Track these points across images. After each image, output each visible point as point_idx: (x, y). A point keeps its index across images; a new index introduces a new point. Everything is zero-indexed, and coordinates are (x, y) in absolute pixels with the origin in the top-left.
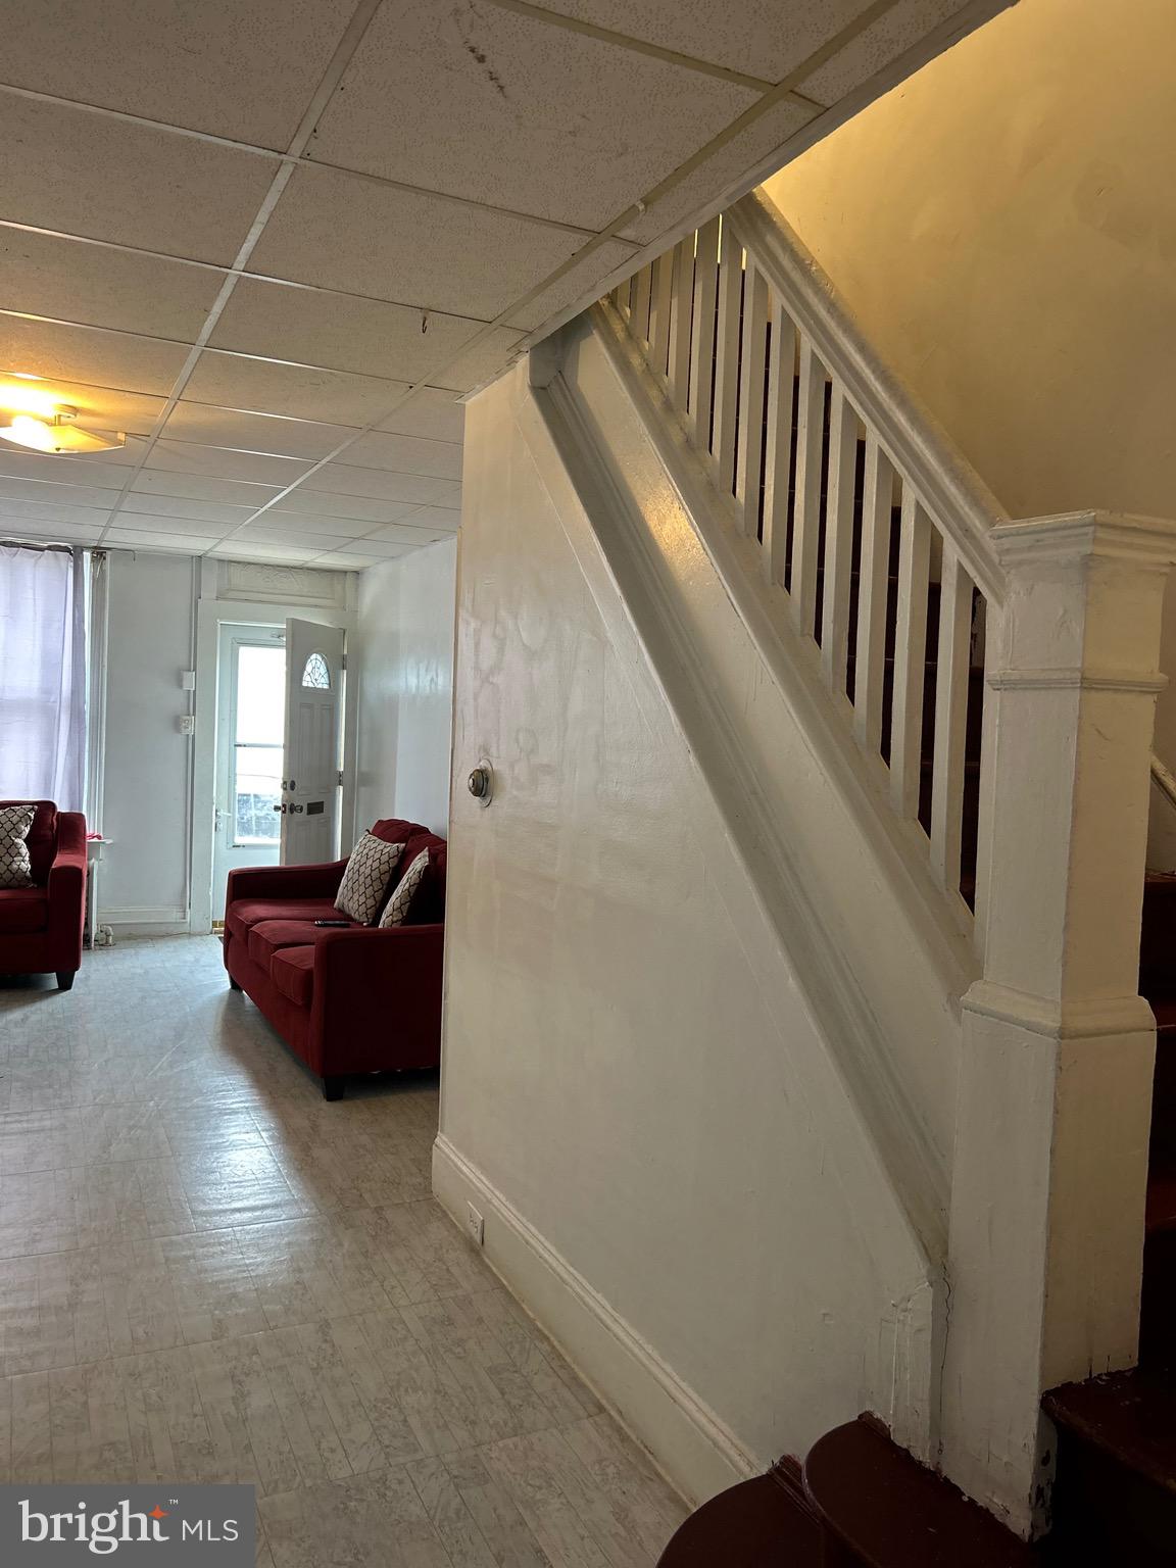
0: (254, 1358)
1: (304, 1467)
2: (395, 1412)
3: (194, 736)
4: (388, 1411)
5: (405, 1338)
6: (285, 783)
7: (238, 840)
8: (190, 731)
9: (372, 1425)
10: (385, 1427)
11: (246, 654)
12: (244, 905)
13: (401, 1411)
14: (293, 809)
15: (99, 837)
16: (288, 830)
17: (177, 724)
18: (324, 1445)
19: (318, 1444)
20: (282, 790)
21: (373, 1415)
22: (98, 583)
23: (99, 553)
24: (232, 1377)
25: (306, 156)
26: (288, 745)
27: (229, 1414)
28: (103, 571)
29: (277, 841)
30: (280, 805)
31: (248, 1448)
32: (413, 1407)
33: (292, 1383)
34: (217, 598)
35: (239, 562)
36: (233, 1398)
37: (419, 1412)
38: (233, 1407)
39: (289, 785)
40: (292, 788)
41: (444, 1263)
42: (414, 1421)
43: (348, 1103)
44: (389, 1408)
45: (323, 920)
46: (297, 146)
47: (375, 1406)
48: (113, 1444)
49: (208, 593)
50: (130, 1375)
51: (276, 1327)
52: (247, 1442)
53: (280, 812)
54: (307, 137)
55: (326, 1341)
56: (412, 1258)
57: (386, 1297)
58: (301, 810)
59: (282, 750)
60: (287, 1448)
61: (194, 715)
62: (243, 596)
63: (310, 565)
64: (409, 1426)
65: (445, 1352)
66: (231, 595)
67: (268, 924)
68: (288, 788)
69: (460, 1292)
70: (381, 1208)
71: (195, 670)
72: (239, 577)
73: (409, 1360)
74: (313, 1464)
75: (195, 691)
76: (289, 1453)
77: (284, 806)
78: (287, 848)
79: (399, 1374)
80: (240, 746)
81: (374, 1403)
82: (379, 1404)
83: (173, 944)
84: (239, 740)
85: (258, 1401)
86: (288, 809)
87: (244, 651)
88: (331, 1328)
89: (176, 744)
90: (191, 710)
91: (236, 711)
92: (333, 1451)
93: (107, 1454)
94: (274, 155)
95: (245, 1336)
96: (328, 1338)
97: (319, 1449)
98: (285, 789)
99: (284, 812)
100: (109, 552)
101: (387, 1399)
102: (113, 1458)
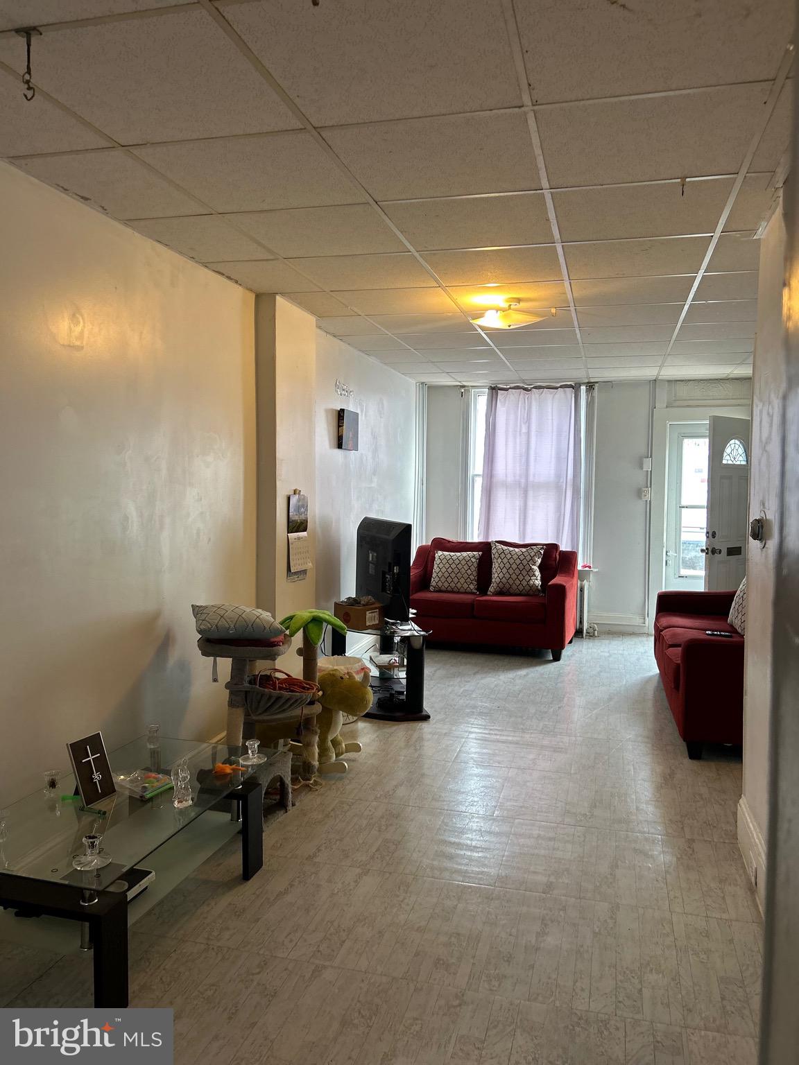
0: (561, 913)
1: (559, 993)
2: (636, 981)
3: (650, 501)
4: (632, 978)
5: (668, 935)
6: (708, 533)
7: (684, 572)
8: (648, 498)
9: (616, 984)
10: (624, 988)
11: (688, 443)
12: (664, 616)
13: (641, 982)
14: (714, 551)
15: (590, 567)
16: (709, 566)
17: (639, 493)
18: (578, 984)
19: (575, 982)
20: (705, 537)
21: (620, 977)
22: (590, 405)
23: (591, 386)
24: (543, 920)
25: (535, 103)
26: (709, 506)
27: (530, 941)
28: (593, 397)
29: (702, 573)
30: (705, 548)
31: (532, 967)
32: (650, 983)
33: (577, 937)
34: (667, 407)
35: (683, 381)
36: (537, 932)
37: (653, 988)
38: (535, 938)
39: (711, 534)
40: (714, 535)
41: (723, 892)
42: (647, 993)
43: (702, 763)
44: (633, 977)
45: (713, 631)
46: (526, 99)
47: (625, 972)
48: (458, 934)
49: (661, 404)
50: (487, 898)
51: (584, 898)
52: (532, 963)
53: (704, 554)
54: (528, 92)
55: (612, 917)
56: (699, 882)
57: (667, 902)
58: (720, 552)
59: (706, 510)
60: (554, 976)
61: (651, 487)
62: (686, 403)
63: (731, 376)
64: (641, 994)
65: (692, 955)
66: (677, 403)
67: (670, 631)
68: (710, 535)
69: (725, 916)
70: (693, 840)
71: (651, 457)
72: (683, 391)
73: (663, 951)
74: (566, 993)
75: (651, 471)
76: (555, 980)
77: (707, 549)
78: (710, 578)
79: (651, 957)
80: (683, 507)
81: (625, 970)
82: (628, 972)
83: (635, 640)
84: (684, 503)
85: (551, 941)
86: (711, 551)
87: (686, 442)
88: (619, 911)
89: (639, 507)
90: (649, 483)
91: (681, 483)
92: (583, 990)
93: (453, 939)
94: (517, 110)
95: (562, 897)
96: (614, 917)
97: (574, 985)
98: (708, 537)
99: (707, 553)
100: (597, 385)
101: (634, 970)
102: (455, 943)
